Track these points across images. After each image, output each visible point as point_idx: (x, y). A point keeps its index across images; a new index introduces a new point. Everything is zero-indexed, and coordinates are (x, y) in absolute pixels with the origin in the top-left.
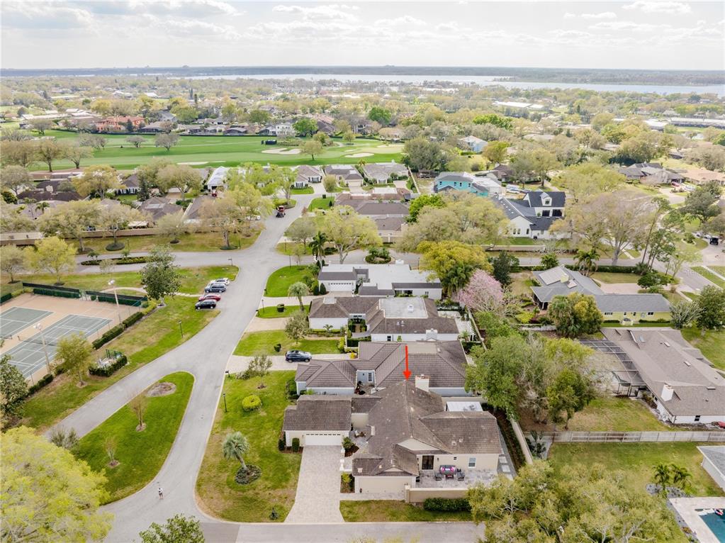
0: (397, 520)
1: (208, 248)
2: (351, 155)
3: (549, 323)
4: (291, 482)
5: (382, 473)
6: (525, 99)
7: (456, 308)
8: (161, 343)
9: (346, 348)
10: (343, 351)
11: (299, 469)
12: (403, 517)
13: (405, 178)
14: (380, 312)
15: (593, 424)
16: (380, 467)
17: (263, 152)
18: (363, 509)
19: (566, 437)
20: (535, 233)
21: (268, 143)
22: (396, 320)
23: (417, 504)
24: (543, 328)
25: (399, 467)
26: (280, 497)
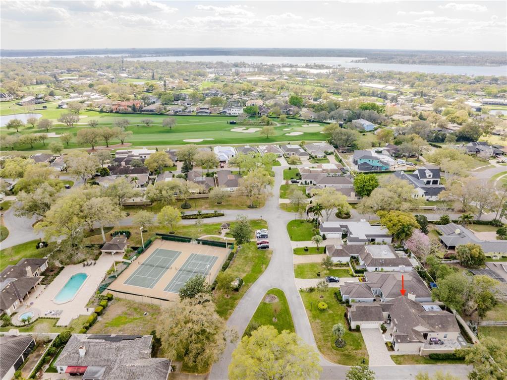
0: (420, 363)
1: (240, 207)
2: (289, 133)
3: (455, 258)
4: (363, 346)
5: (410, 342)
6: (380, 80)
7: (402, 249)
8: (253, 271)
9: (355, 274)
10: (353, 276)
11: (363, 340)
12: (422, 362)
13: (332, 153)
14: (368, 255)
15: (495, 317)
16: (408, 339)
17: (232, 130)
18: (402, 359)
19: (484, 323)
20: (427, 197)
21: (231, 123)
22: (380, 259)
23: (426, 356)
24: (452, 261)
25: (418, 339)
26: (361, 354)
